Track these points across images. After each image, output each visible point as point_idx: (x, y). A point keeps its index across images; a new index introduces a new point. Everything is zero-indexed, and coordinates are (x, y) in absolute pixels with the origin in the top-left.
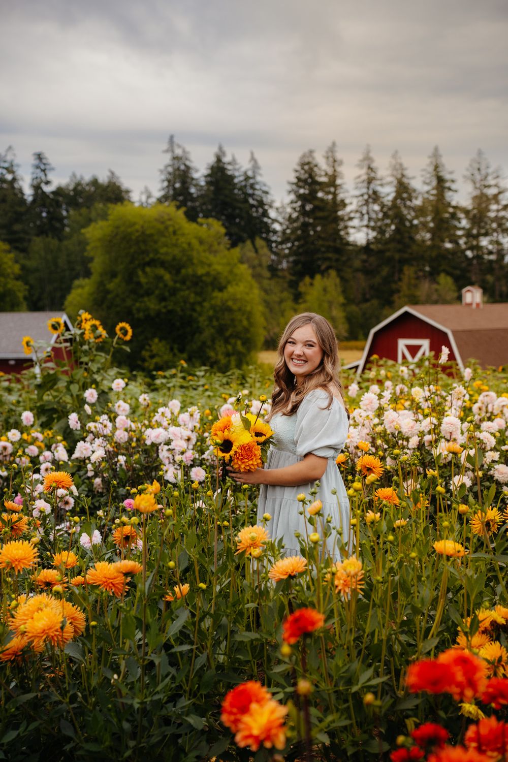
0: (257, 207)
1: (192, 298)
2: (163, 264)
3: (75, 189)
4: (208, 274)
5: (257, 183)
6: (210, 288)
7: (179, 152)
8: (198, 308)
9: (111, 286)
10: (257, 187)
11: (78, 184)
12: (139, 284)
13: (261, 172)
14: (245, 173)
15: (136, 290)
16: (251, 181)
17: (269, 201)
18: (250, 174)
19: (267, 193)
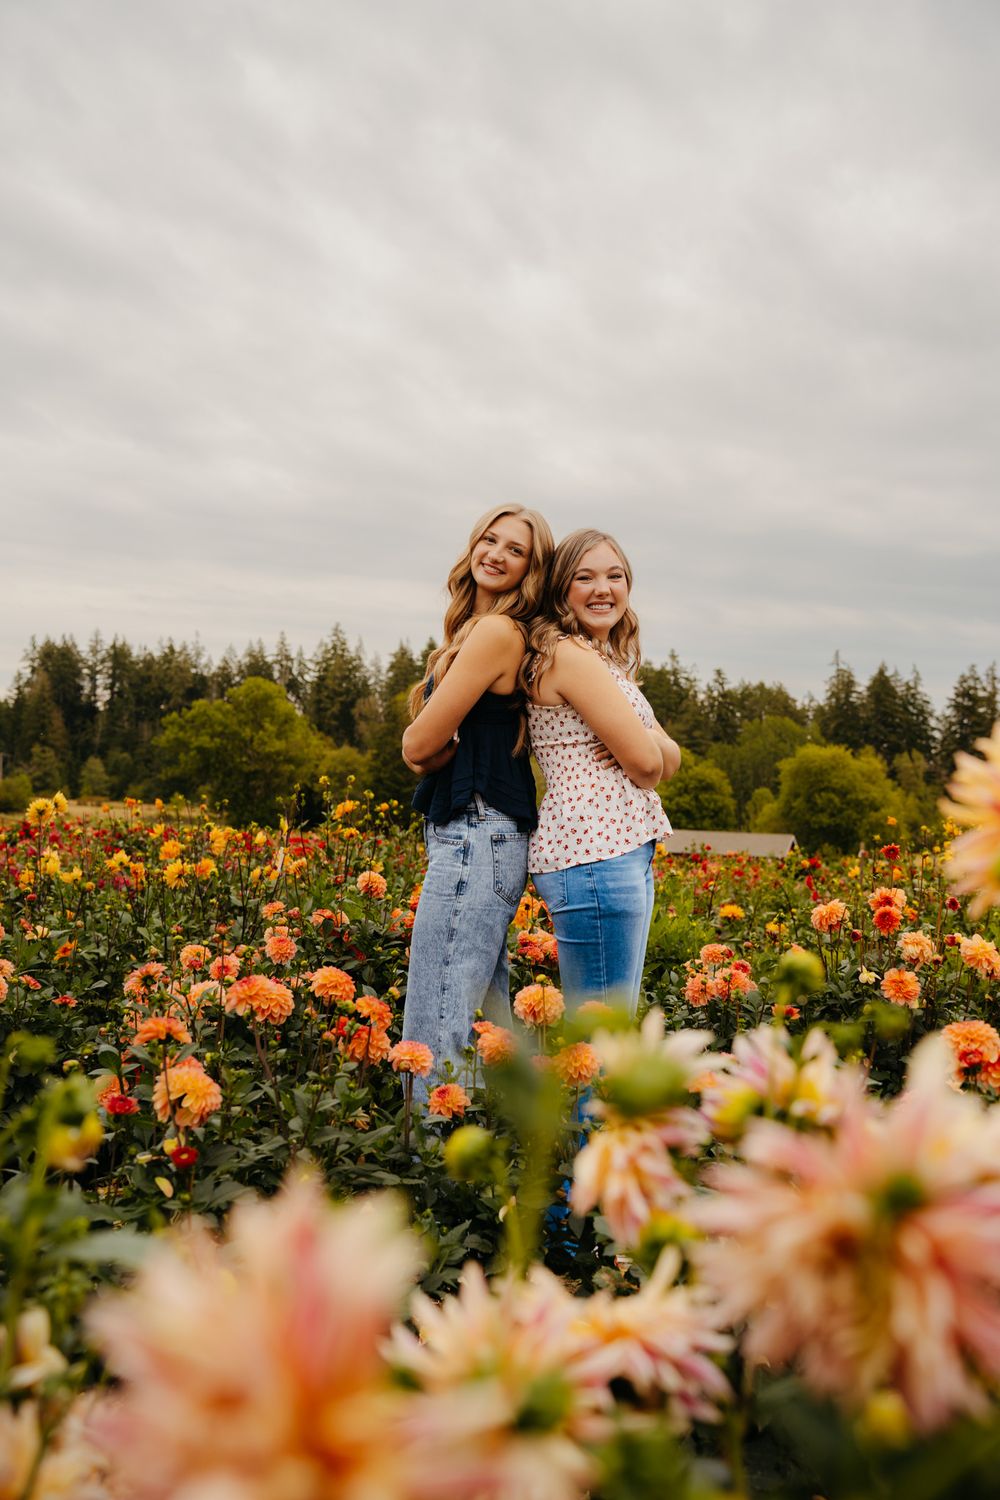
0: (917, 715)
1: (855, 816)
2: (834, 790)
3: (742, 694)
4: (867, 799)
5: (919, 693)
6: (868, 809)
7: (842, 666)
8: (858, 823)
9: (795, 804)
10: (918, 696)
11: (746, 688)
12: (816, 804)
13: (923, 682)
14: (907, 684)
15: (813, 808)
16: (912, 691)
17: (929, 710)
18: (912, 684)
19: (928, 702)
